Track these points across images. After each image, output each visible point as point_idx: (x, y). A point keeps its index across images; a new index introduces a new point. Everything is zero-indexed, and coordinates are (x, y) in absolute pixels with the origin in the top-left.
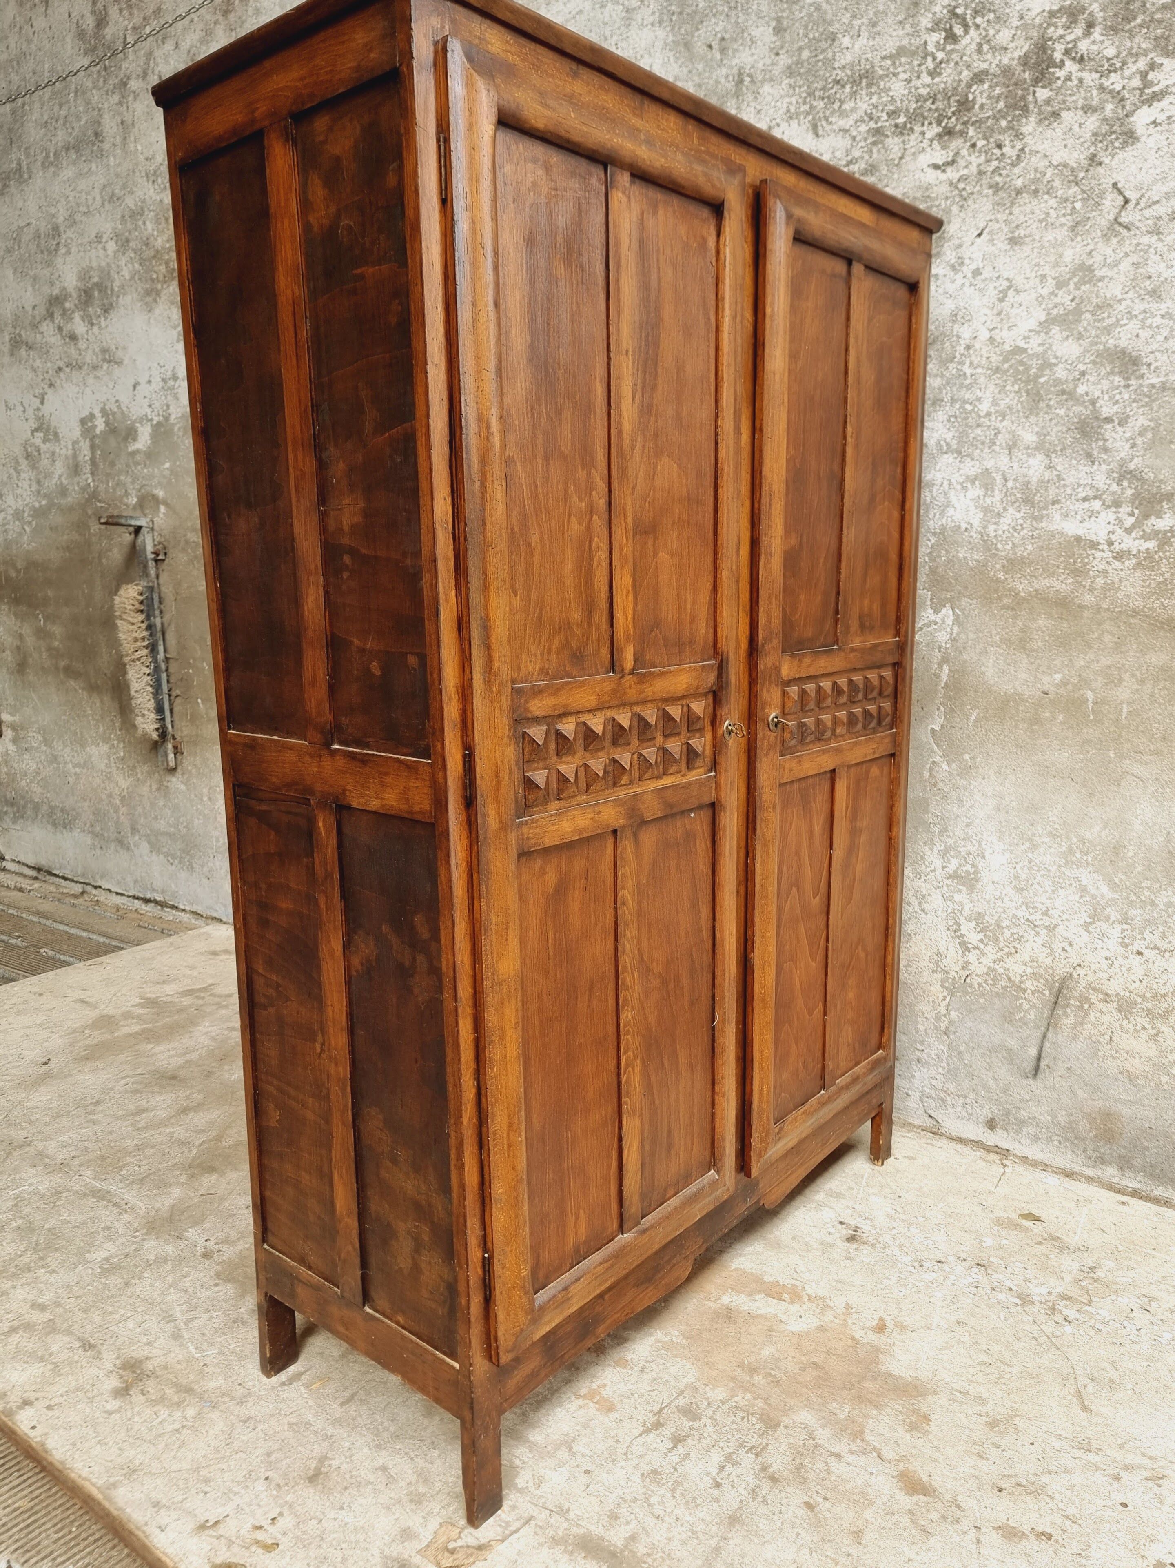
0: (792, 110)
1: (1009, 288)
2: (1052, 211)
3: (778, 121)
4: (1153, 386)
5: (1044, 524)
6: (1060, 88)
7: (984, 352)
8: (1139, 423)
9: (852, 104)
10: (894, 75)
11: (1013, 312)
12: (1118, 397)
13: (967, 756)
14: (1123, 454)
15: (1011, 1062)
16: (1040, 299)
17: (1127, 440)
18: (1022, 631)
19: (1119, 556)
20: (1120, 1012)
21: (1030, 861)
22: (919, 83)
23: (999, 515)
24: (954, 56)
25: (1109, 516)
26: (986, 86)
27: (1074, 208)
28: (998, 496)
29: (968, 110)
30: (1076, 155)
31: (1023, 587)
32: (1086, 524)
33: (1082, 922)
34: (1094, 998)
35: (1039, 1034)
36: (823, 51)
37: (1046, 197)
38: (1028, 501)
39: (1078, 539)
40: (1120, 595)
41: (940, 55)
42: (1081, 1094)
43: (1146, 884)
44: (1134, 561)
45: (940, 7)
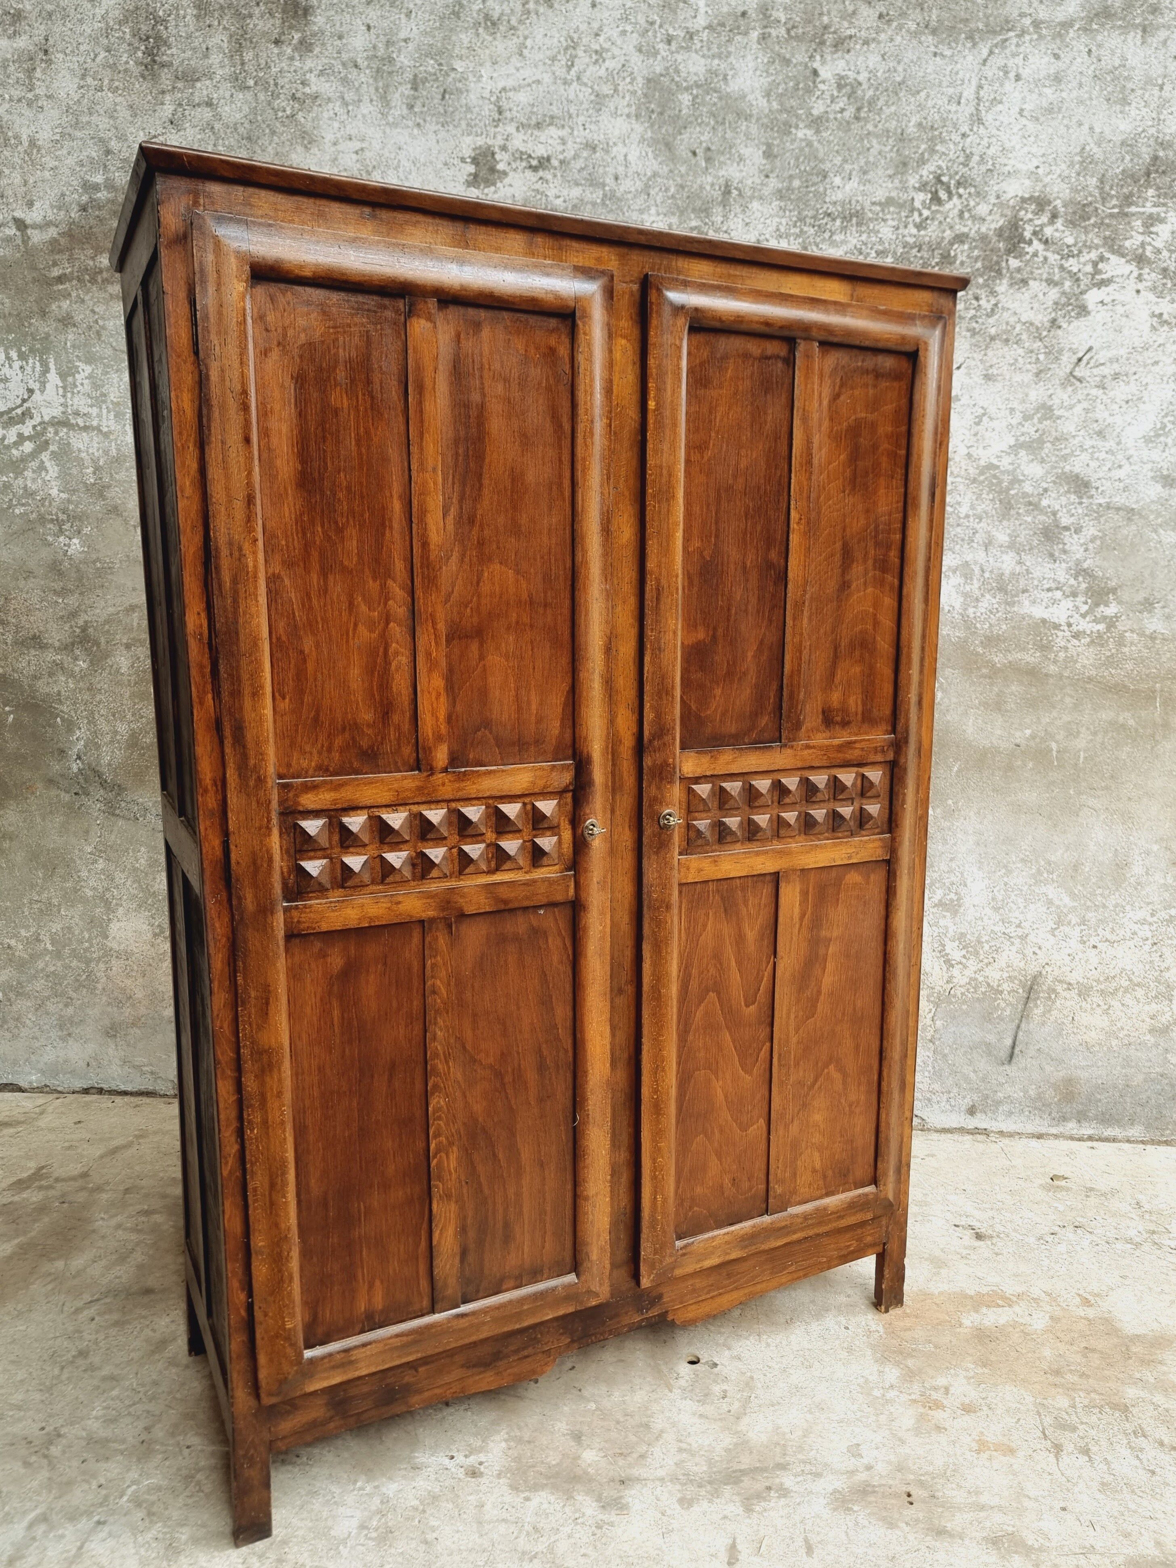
0: (782, 230)
1: (984, 415)
2: (1020, 359)
3: (768, 236)
4: (1100, 505)
5: (1016, 609)
6: (1029, 261)
7: (963, 464)
8: (1090, 533)
9: (843, 237)
10: (883, 220)
11: (988, 435)
12: (1073, 511)
13: (950, 802)
14: (1078, 556)
15: (989, 1054)
16: (1010, 427)
17: (1082, 545)
18: (998, 695)
19: (1077, 635)
20: (1080, 996)
21: (1006, 884)
22: (906, 232)
23: (977, 600)
24: (938, 216)
25: (1068, 603)
26: (966, 247)
27: (1038, 359)
28: (976, 584)
29: (951, 264)
30: (1040, 317)
31: (998, 659)
32: (1050, 610)
33: (1049, 928)
34: (1059, 988)
35: (1013, 1026)
36: (814, 184)
37: (1015, 346)
38: (1002, 589)
39: (1044, 621)
40: (1078, 666)
41: (926, 213)
42: (1048, 1069)
43: (1099, 891)
44: (1088, 639)
45: (927, 172)
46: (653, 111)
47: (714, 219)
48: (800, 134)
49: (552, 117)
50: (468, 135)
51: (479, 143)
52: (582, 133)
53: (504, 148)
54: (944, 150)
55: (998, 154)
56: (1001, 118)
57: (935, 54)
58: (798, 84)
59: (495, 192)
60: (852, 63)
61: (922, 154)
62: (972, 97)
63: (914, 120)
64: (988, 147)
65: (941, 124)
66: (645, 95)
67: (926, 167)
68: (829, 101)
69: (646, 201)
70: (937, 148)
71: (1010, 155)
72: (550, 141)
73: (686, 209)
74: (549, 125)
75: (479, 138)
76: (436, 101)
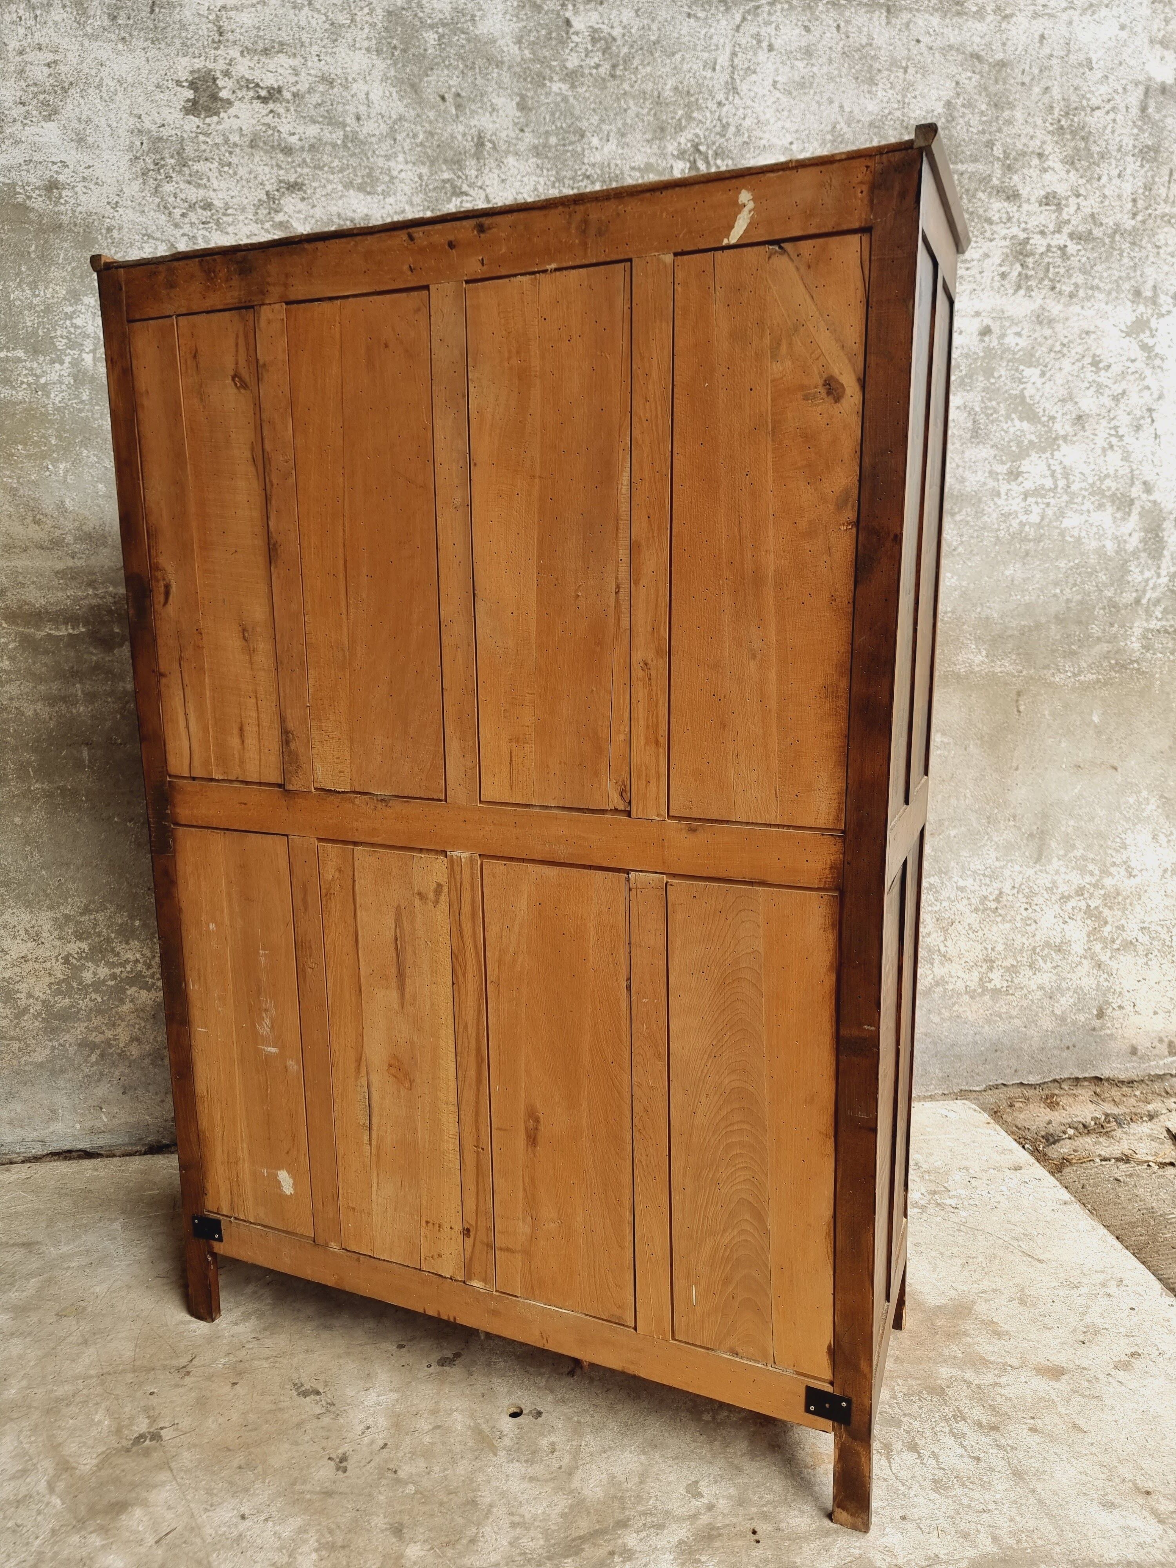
45: (685, 139)
46: (395, 48)
47: (467, 172)
48: (555, 87)
49: (281, 44)
50: (184, 56)
51: (197, 66)
52: (317, 64)
54: (700, 118)
55: (754, 126)
56: (755, 89)
57: (689, 15)
58: (550, 33)
59: (218, 123)
60: (605, 16)
61: (680, 120)
62: (727, 64)
63: (671, 83)
64: (744, 118)
65: (697, 90)
66: (386, 29)
67: (684, 134)
68: (583, 55)
69: (392, 147)
70: (695, 115)
71: (765, 129)
72: (280, 70)
73: (437, 159)
74: (278, 52)
75: (196, 60)
76: (143, 14)
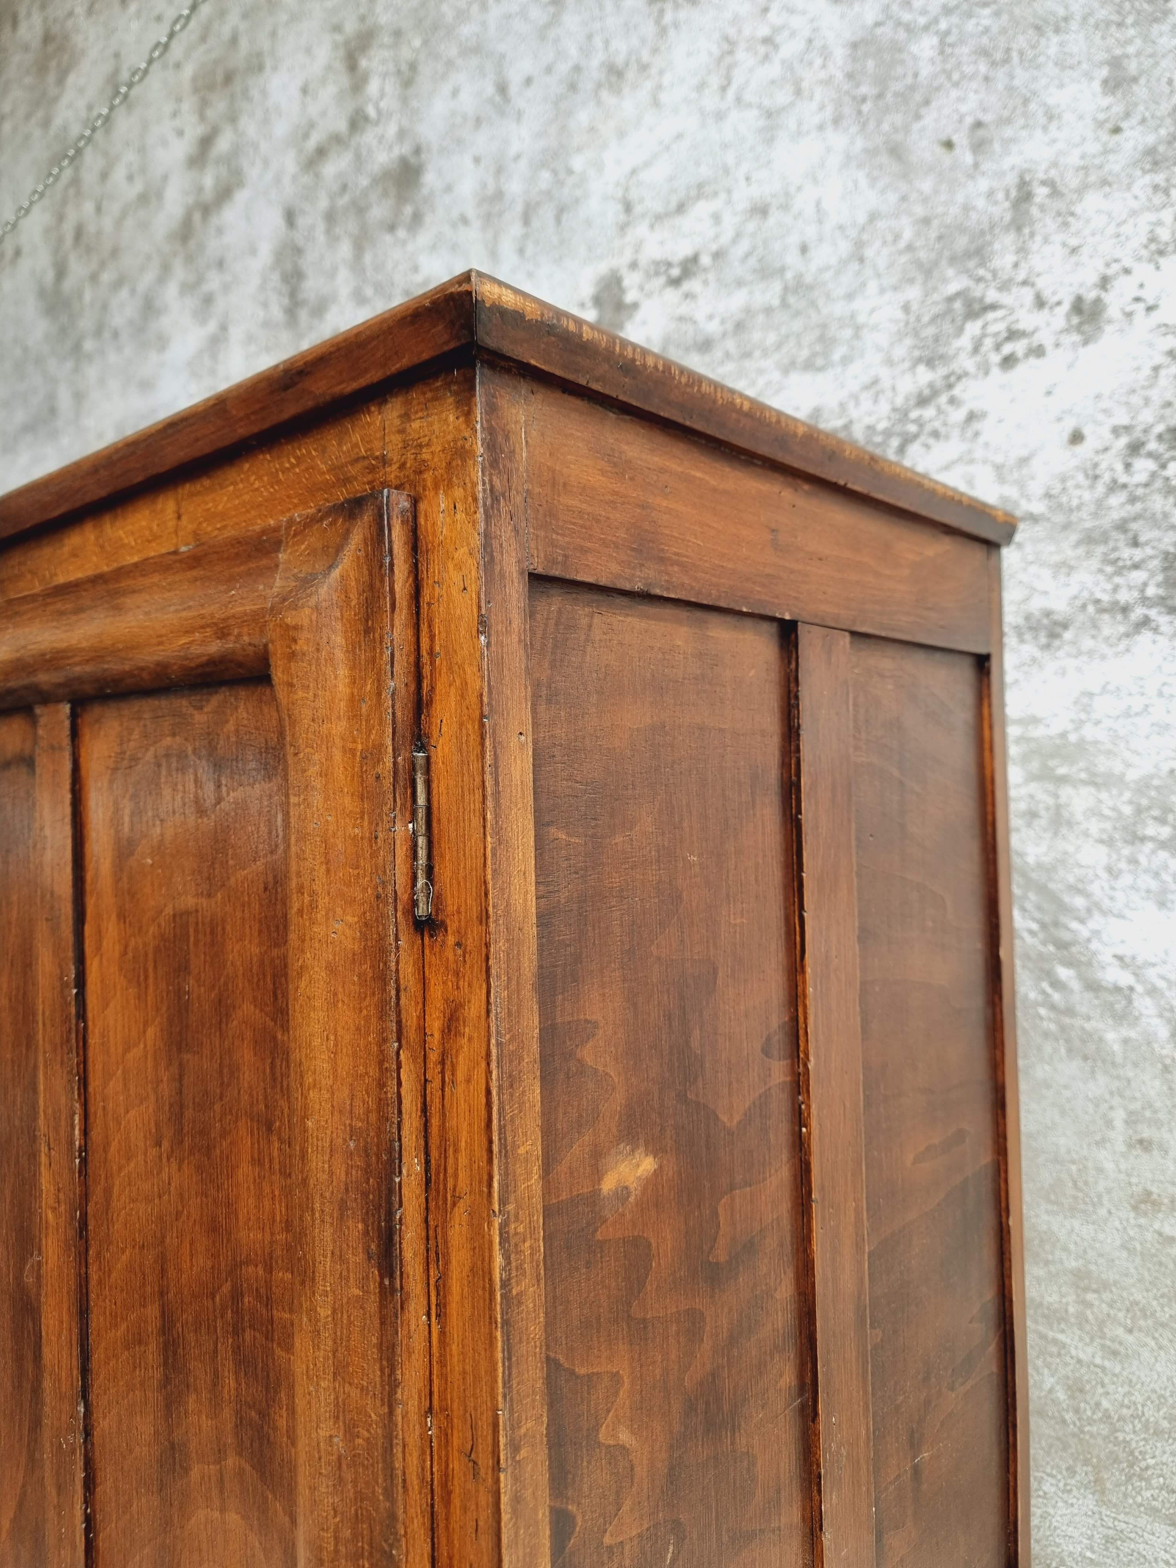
53: (634, 265)
